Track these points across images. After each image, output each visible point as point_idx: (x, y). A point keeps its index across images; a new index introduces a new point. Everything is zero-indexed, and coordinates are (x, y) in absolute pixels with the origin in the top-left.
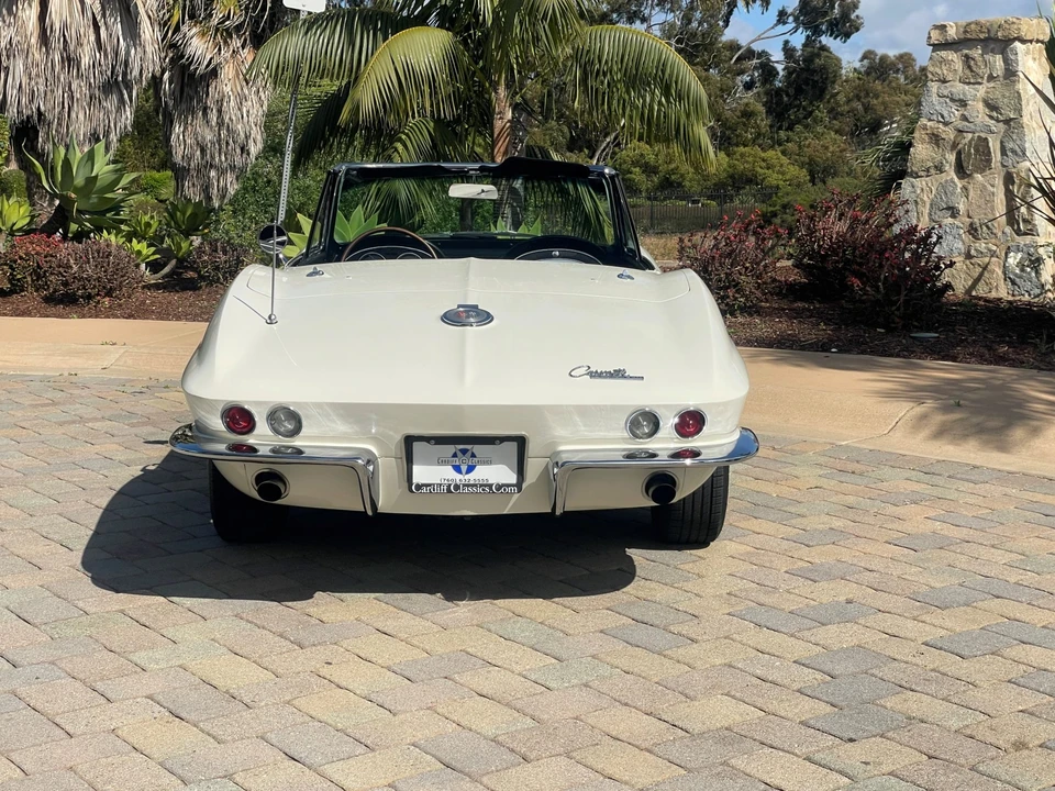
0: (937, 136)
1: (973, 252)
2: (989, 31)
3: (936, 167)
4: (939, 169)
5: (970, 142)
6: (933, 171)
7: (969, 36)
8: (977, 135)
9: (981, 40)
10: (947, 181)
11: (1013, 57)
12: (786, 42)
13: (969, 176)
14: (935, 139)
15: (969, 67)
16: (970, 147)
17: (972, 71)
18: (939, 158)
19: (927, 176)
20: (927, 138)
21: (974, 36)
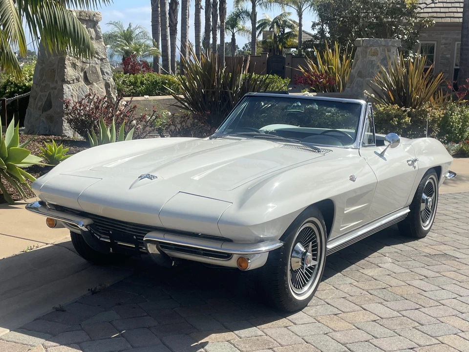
0: (75, 64)
2: (89, 17)
3: (76, 79)
5: (89, 68)
6: (75, 81)
8: (91, 65)
9: (86, 20)
10: (82, 86)
11: (99, 30)
13: (91, 84)
16: (89, 70)
18: (77, 75)
19: (73, 83)
20: (70, 64)
21: (84, 18)
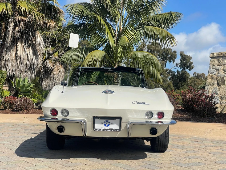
0: (213, 77)
1: (222, 103)
2: (223, 54)
3: (212, 84)
4: (213, 84)
5: (220, 78)
6: (212, 85)
7: (219, 56)
8: (221, 77)
9: (221, 56)
10: (215, 87)
12: (177, 70)
13: (220, 86)
14: (212, 78)
15: (219, 62)
16: (220, 79)
17: (220, 63)
18: (213, 82)
19: (211, 86)
20: (210, 78)
21: (220, 56)
